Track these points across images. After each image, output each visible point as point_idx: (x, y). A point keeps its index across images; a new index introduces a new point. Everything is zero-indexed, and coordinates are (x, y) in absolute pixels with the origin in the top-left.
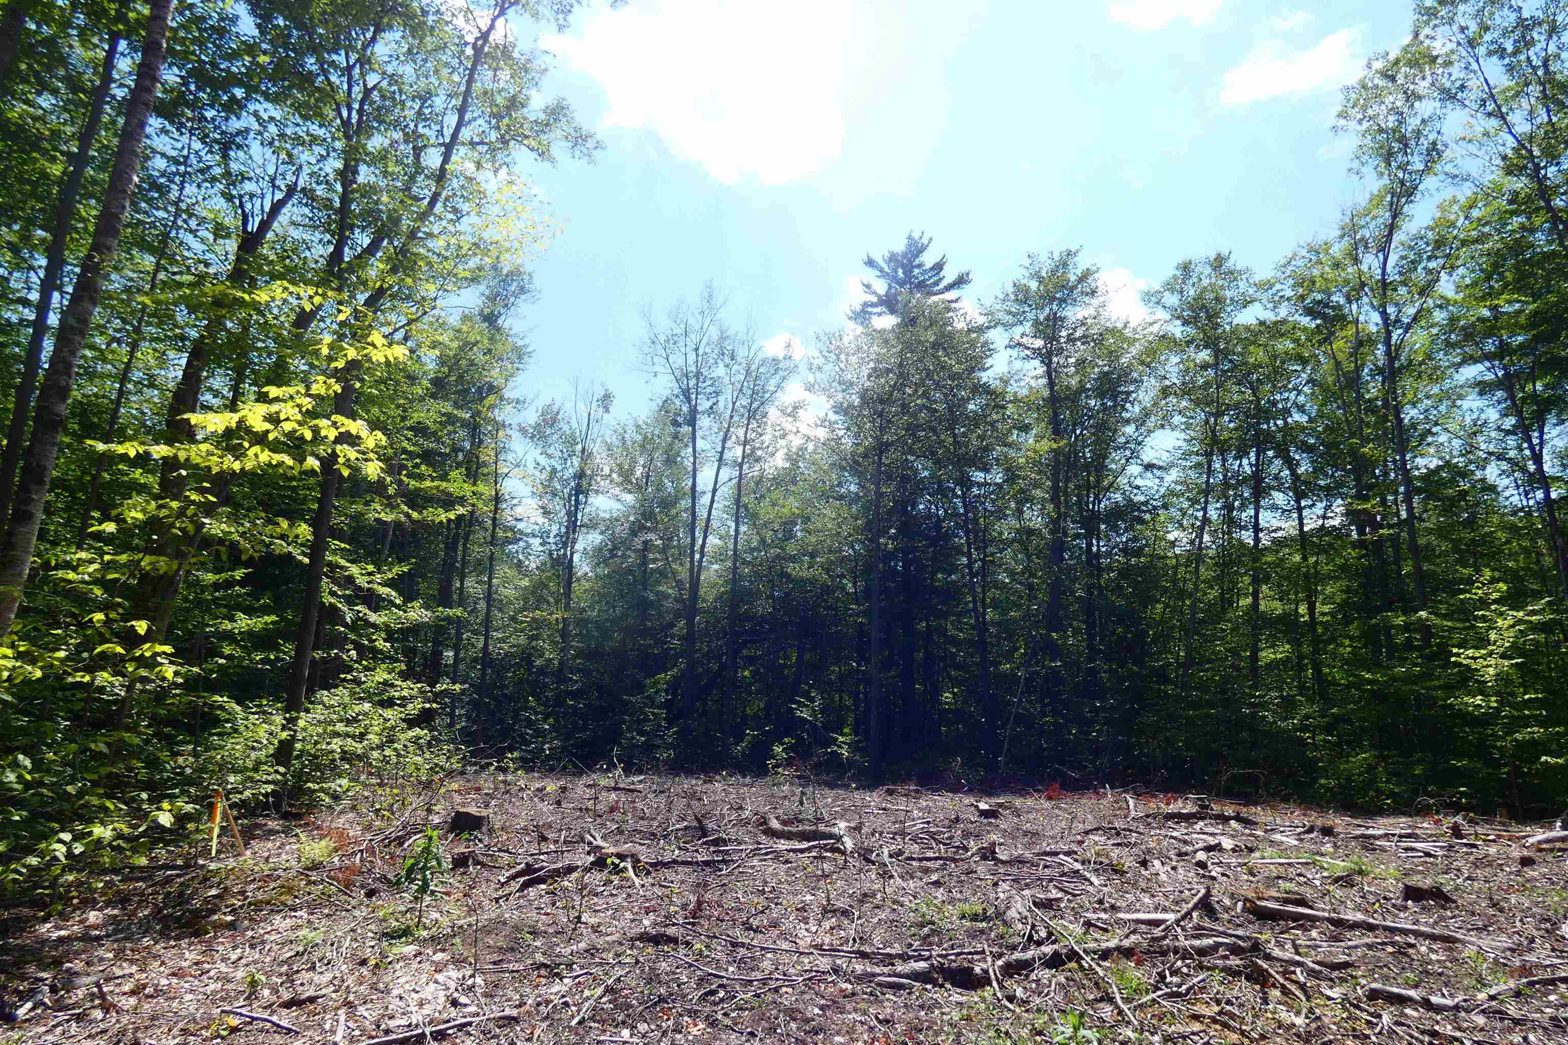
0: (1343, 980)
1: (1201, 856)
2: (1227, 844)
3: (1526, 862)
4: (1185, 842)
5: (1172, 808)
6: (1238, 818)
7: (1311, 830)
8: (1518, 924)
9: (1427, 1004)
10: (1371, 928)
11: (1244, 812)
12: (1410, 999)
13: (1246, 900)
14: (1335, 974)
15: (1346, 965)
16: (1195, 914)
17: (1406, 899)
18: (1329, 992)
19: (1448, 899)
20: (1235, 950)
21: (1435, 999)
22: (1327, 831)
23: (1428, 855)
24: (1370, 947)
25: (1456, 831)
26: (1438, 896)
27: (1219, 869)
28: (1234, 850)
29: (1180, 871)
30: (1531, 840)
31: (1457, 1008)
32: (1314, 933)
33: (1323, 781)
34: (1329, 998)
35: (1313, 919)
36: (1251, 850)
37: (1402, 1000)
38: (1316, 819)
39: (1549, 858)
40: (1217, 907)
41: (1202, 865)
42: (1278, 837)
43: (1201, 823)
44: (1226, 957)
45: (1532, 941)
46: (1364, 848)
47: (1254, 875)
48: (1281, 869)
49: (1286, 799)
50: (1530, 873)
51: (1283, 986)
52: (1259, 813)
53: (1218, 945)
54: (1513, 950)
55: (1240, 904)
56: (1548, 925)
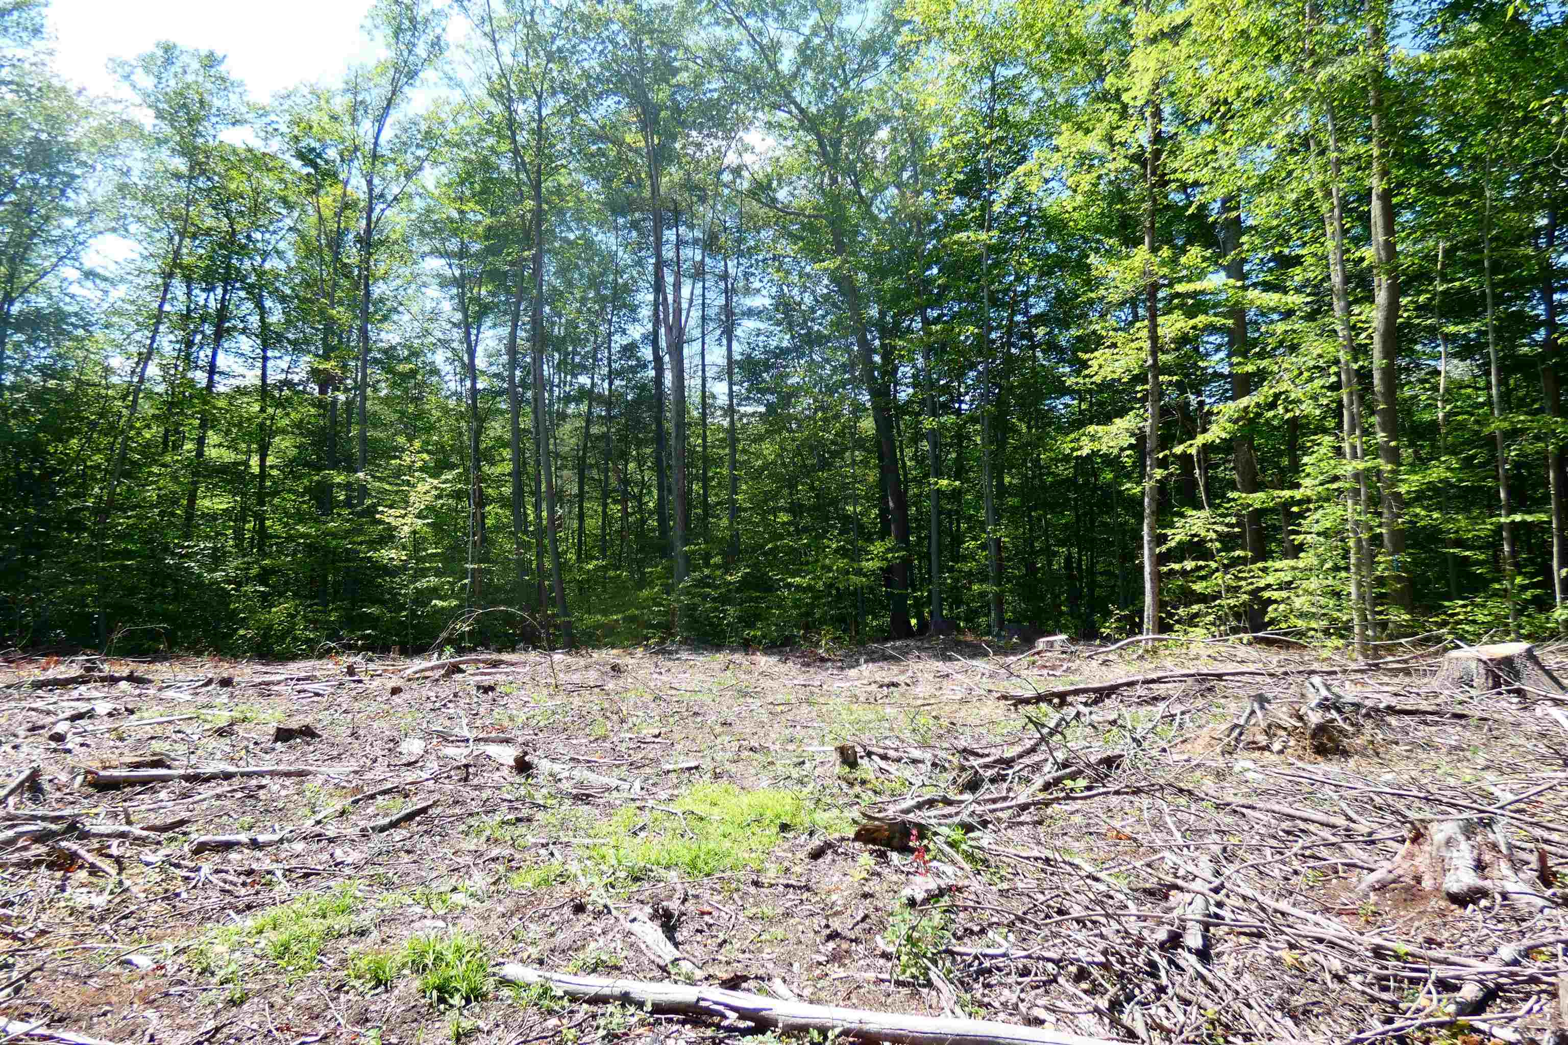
0: (171, 840)
1: (62, 728)
2: (102, 708)
3: (395, 691)
4: (48, 713)
5: (51, 674)
6: (131, 678)
7: (210, 682)
8: (368, 748)
9: (254, 844)
10: (228, 776)
11: (141, 669)
12: (238, 843)
13: (88, 772)
14: (165, 835)
15: (182, 823)
16: (11, 801)
17: (275, 741)
18: (151, 858)
19: (313, 735)
20: (40, 838)
21: (261, 838)
22: (226, 683)
23: (317, 694)
24: (218, 797)
25: (351, 671)
26: (308, 733)
27: (79, 740)
28: (110, 715)
29: (25, 749)
30: (408, 672)
31: (281, 841)
32: (163, 795)
33: (242, 632)
34: (147, 864)
35: (164, 779)
36: (131, 712)
37: (228, 846)
38: (225, 670)
39: (414, 686)
40: (47, 787)
41: (59, 738)
42: (169, 694)
43: (83, 688)
44: (25, 848)
45: (375, 761)
46: (262, 695)
47: (121, 739)
48: (157, 728)
49: (199, 654)
50: (396, 699)
51: (92, 865)
52: (162, 671)
53: (20, 835)
54: (356, 772)
55: (80, 779)
56: (391, 745)
